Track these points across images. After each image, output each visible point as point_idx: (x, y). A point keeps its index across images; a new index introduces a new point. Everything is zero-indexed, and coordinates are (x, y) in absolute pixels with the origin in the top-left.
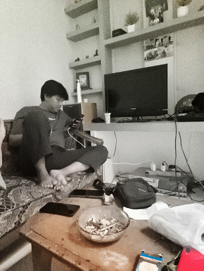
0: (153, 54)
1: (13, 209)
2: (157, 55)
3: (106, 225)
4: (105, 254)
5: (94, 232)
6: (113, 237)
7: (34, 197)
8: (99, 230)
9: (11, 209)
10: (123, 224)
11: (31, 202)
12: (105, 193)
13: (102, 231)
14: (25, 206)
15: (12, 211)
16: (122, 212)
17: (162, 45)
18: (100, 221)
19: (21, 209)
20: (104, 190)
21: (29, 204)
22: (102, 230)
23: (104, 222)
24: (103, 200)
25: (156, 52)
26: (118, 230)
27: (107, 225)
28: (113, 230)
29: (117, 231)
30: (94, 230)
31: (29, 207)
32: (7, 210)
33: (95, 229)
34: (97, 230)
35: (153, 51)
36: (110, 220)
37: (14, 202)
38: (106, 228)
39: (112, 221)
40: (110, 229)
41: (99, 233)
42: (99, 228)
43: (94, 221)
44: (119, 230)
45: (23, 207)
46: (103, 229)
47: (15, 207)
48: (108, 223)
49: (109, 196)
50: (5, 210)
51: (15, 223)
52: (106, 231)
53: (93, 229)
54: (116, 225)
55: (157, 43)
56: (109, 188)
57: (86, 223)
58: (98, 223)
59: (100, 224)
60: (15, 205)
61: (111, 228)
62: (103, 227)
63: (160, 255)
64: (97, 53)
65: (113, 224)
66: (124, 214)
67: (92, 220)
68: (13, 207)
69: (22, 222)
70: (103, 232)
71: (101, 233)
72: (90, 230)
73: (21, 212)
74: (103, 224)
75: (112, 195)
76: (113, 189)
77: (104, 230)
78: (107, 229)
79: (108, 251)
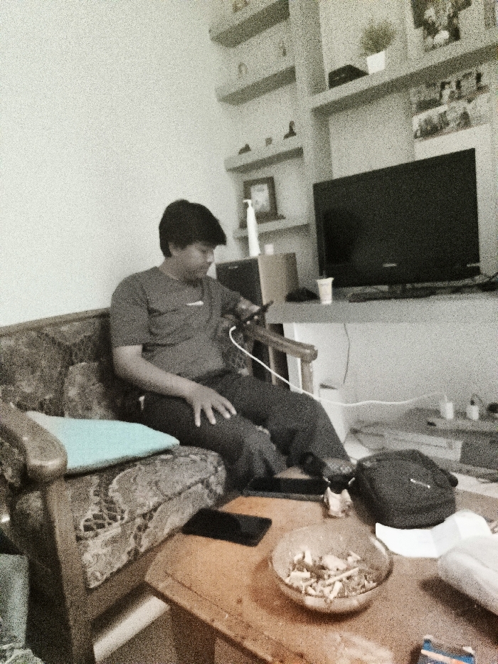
0: (436, 120)
1: (124, 522)
2: (448, 124)
3: (336, 570)
4: (339, 639)
5: (311, 586)
6: (354, 602)
7: (166, 493)
8: (321, 582)
9: (119, 522)
10: (377, 569)
11: (160, 504)
12: (329, 489)
13: (329, 585)
14: (146, 514)
15: (121, 525)
16: (372, 539)
17: (460, 98)
18: (321, 558)
19: (139, 521)
20: (327, 480)
21: (155, 509)
22: (328, 582)
23: (332, 562)
24: (326, 506)
25: (443, 115)
26: (366, 582)
27: (338, 569)
28: (353, 584)
29: (364, 586)
30: (309, 583)
31: (156, 515)
32: (109, 524)
33: (313, 580)
34: (317, 582)
35: (434, 113)
36: (344, 556)
37: (123, 507)
38: (338, 578)
39: (350, 559)
40: (347, 581)
41: (322, 588)
42: (319, 577)
43: (309, 561)
44: (369, 582)
45: (144, 516)
46: (331, 581)
47: (126, 516)
48: (341, 564)
49: (338, 496)
50: (106, 525)
51: (129, 553)
52: (338, 586)
53: (306, 580)
54: (361, 571)
55: (447, 92)
56: (337, 475)
57: (290, 563)
58: (317, 563)
59: (323, 568)
60: (126, 513)
61: (348, 578)
62: (329, 576)
63: (469, 650)
64: (291, 129)
65: (354, 567)
66: (377, 544)
67: (304, 557)
68: (122, 519)
69: (142, 550)
70: (330, 588)
71: (327, 590)
72: (301, 582)
73: (139, 529)
74: (330, 567)
75: (346, 493)
76: (347, 477)
77: (334, 583)
78: (341, 581)
79: (346, 635)
